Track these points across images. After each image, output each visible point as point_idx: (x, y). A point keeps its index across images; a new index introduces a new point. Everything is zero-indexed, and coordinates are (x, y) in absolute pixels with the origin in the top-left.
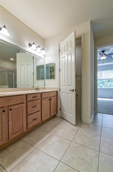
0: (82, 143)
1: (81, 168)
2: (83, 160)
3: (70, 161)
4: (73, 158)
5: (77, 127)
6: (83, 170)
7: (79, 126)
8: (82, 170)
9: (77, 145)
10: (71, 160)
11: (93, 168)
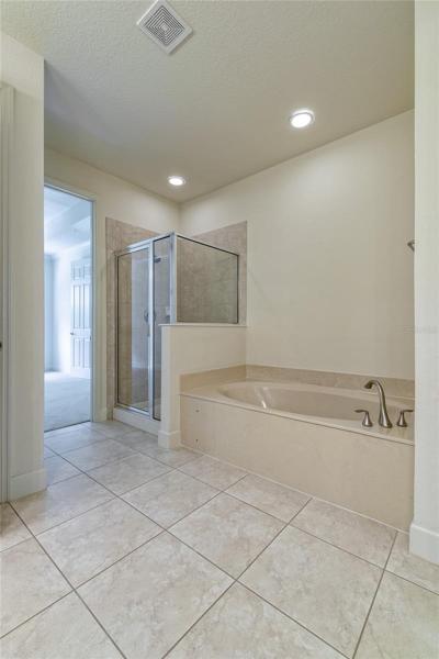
0: (108, 557)
1: (197, 604)
2: (172, 585)
3: (161, 631)
4: (154, 617)
5: (10, 535)
6: (202, 599)
7: (9, 523)
8: (201, 604)
9: (107, 577)
10: (157, 628)
11: (204, 570)
